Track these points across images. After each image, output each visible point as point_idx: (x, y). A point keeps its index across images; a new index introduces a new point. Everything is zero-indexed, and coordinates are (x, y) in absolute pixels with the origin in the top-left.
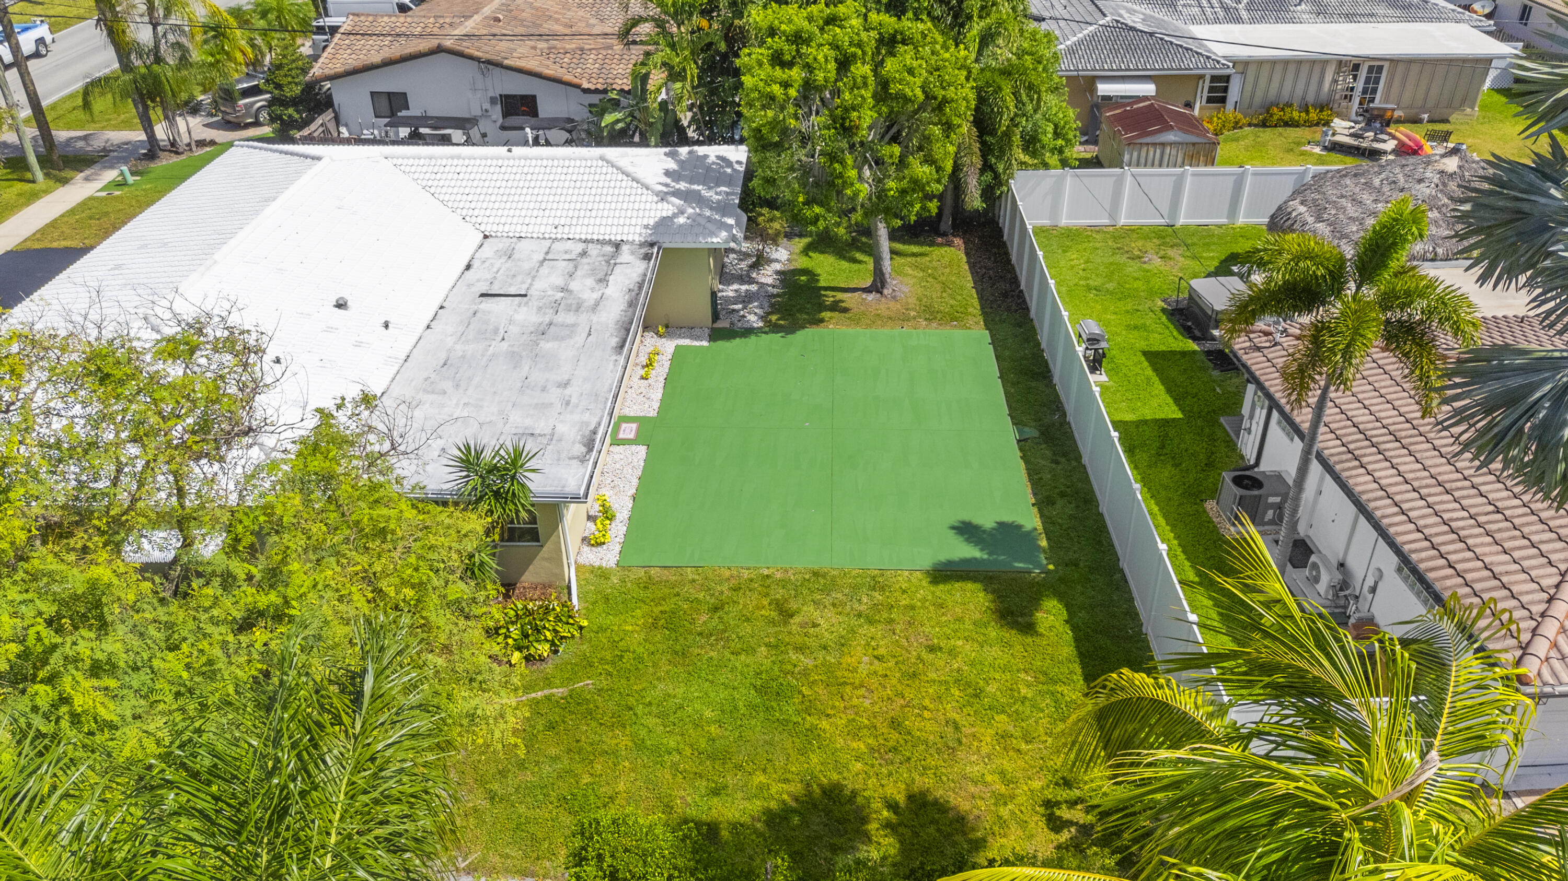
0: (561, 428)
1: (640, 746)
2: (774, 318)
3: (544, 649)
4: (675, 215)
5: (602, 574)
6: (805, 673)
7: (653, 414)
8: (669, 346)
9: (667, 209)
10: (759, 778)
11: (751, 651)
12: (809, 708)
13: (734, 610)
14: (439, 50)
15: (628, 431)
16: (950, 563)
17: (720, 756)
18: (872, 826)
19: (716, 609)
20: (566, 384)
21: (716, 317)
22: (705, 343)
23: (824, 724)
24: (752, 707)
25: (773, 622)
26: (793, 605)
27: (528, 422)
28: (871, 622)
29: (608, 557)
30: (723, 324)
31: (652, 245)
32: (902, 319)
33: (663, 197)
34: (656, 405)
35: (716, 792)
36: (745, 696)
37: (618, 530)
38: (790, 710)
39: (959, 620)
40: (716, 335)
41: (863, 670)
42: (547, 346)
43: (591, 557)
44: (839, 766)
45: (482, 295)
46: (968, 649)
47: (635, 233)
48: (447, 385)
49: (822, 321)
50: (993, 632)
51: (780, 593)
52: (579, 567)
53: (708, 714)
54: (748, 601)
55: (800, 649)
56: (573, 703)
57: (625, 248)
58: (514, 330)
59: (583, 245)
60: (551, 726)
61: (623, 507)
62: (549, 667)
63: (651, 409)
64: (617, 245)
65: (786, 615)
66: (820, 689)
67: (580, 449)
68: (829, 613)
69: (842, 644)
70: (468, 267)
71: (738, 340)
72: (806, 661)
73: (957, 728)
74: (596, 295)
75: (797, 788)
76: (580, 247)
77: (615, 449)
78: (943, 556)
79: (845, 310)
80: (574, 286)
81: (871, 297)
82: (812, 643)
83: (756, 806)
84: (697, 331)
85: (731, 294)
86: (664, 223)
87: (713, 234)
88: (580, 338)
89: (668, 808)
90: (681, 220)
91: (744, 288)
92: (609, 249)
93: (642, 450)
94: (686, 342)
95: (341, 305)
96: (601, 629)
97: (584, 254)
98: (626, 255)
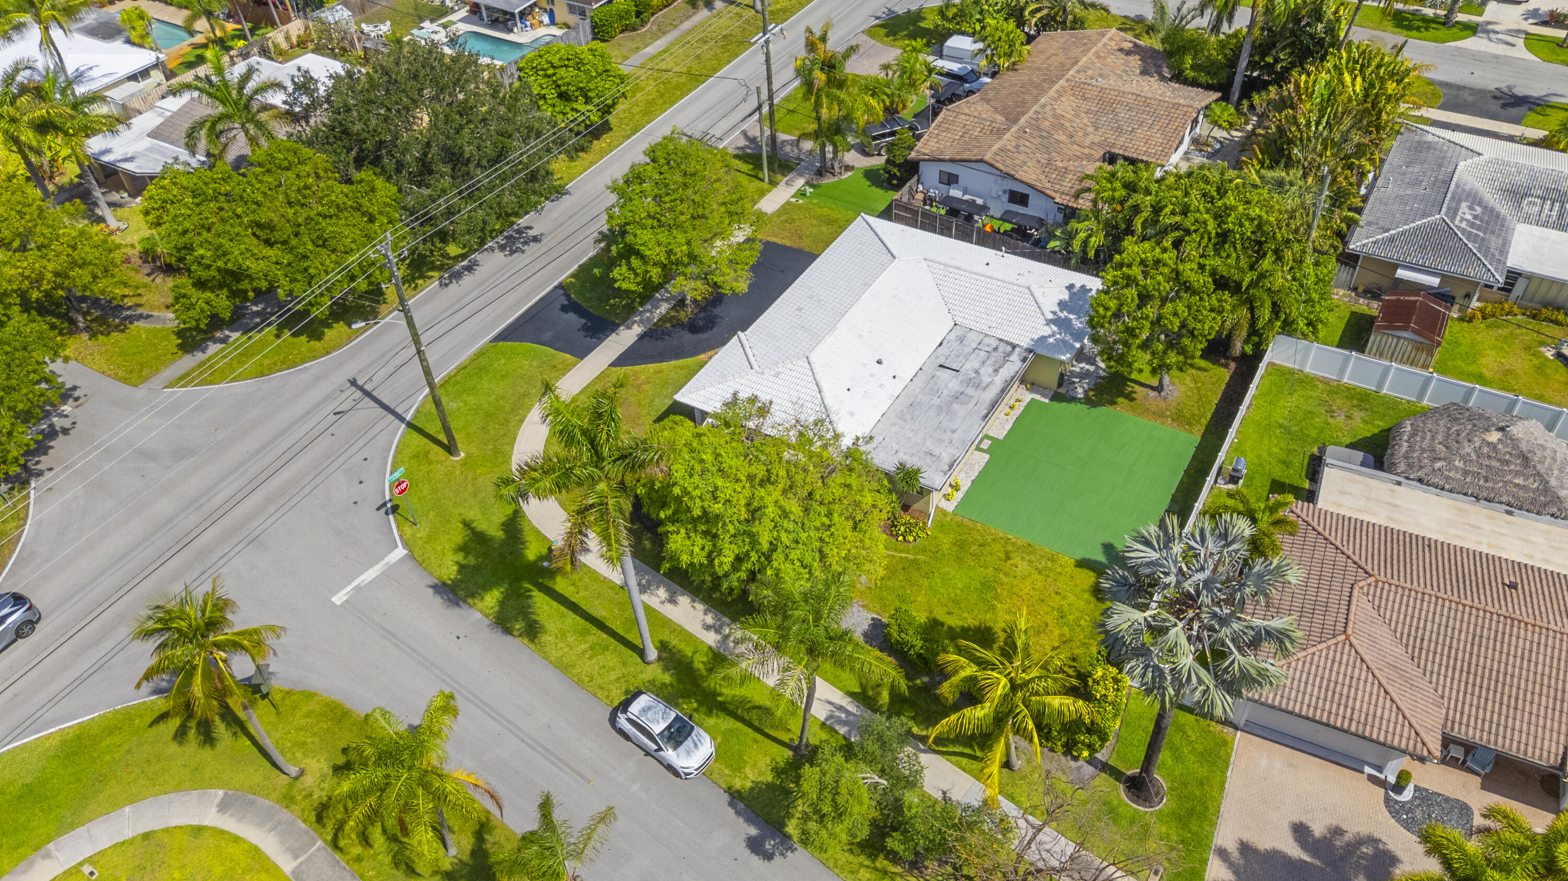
0: (944, 455)
1: (931, 587)
2: (1091, 393)
3: (911, 539)
4: (1050, 336)
5: (945, 513)
6: (1002, 584)
7: (1001, 437)
8: (1028, 397)
9: (1047, 331)
10: (966, 615)
11: (986, 567)
12: (996, 597)
13: (988, 549)
14: (981, 161)
15: (986, 444)
16: (1089, 560)
17: (956, 602)
18: (996, 646)
19: (981, 546)
20: (954, 431)
21: (1060, 385)
22: (1047, 401)
23: (999, 606)
24: (976, 589)
25: (1000, 560)
26: (1012, 555)
27: (932, 447)
28: (1040, 573)
29: (950, 507)
30: (1062, 390)
31: (1031, 351)
32: (1160, 415)
33: (1049, 322)
34: (1005, 433)
35: (949, 613)
36: (976, 584)
37: (958, 496)
38: (989, 596)
39: (1076, 586)
40: (1057, 397)
41: (1025, 591)
42: (956, 406)
43: (944, 504)
44: (995, 622)
45: (941, 366)
46: (1071, 598)
47: (1025, 342)
48: (908, 417)
49: (1115, 403)
50: (1086, 596)
51: (1009, 548)
52: (937, 507)
53: (959, 585)
54: (996, 547)
55: (1006, 574)
56: (915, 563)
57: (1017, 350)
58: (946, 392)
59: (997, 342)
60: (904, 569)
61: (965, 485)
62: (911, 546)
63: (1001, 434)
64: (1014, 347)
65: (1008, 558)
66: (1005, 593)
67: (946, 468)
68: (1025, 563)
69: (1024, 578)
70: (941, 344)
71: (1064, 404)
72: (1005, 579)
73: (1047, 625)
74: (989, 380)
75: (977, 623)
76: (995, 343)
77: (977, 453)
78: (1089, 556)
79: (1133, 399)
80: (982, 371)
81: (1153, 394)
82: (1012, 573)
83: (960, 623)
84: (1047, 392)
85: (1078, 370)
86: (1043, 339)
87: (1063, 354)
88: (970, 406)
89: (931, 612)
90: (1051, 340)
91: (1087, 367)
92: (1009, 348)
93: (987, 456)
94: (1037, 397)
95: (879, 362)
96: (935, 538)
97: (996, 349)
98: (1015, 357)
